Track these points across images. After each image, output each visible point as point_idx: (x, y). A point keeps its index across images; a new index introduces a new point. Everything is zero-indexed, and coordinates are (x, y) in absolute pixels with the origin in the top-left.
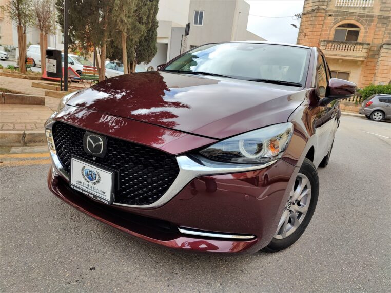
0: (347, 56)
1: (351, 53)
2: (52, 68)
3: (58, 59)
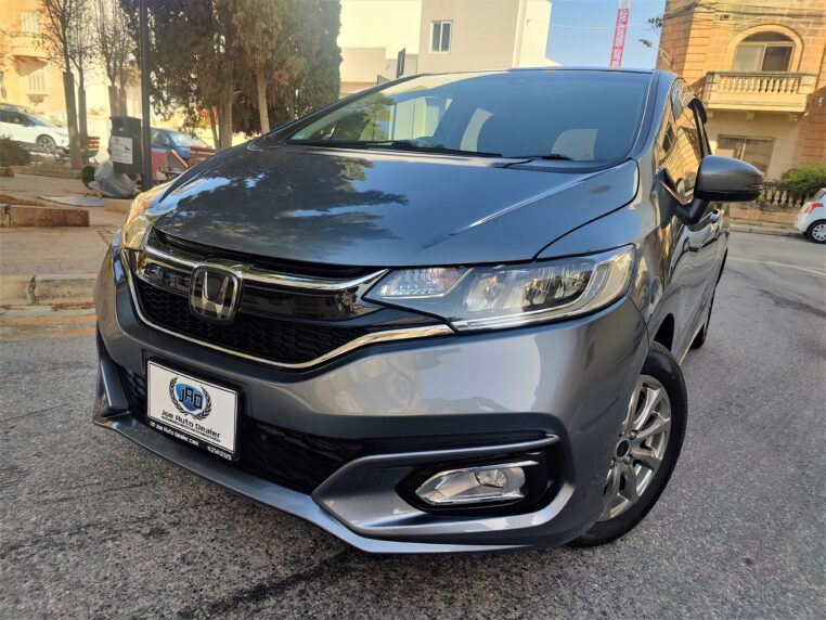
0: (763, 103)
1: (774, 98)
2: (124, 155)
3: (135, 136)
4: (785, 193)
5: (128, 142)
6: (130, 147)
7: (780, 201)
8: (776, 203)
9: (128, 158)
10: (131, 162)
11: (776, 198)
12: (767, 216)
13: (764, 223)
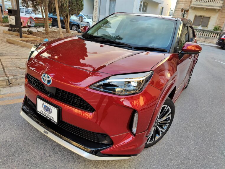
0: (209, 6)
1: (212, 4)
2: (12, 22)
3: (16, 16)
8: (209, 36)
10: (15, 24)
12: (206, 40)
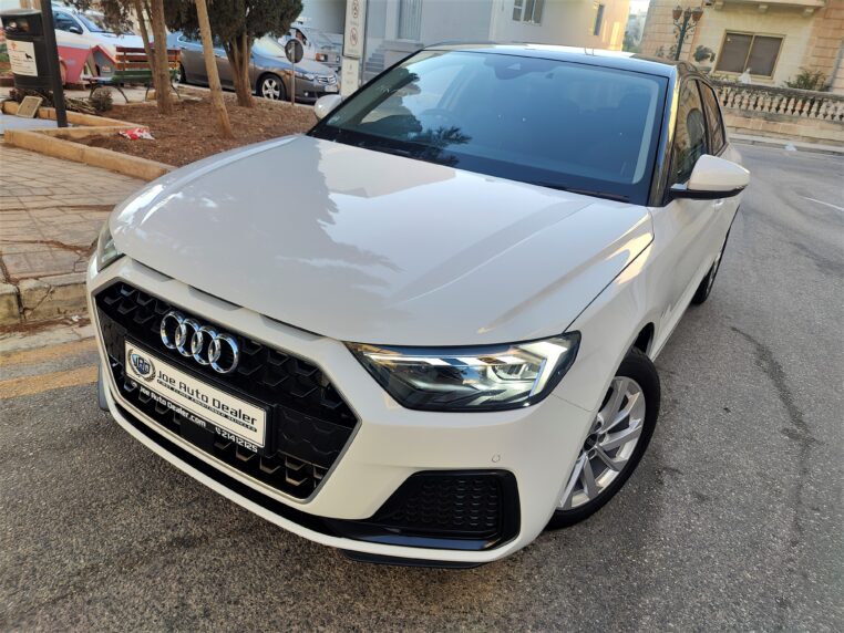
2: (25, 64)
3: (38, 39)
4: (792, 101)
5: (29, 47)
6: (32, 54)
7: (786, 110)
8: (781, 111)
9: (31, 69)
10: (35, 74)
11: (783, 106)
12: (770, 126)
13: (768, 134)
